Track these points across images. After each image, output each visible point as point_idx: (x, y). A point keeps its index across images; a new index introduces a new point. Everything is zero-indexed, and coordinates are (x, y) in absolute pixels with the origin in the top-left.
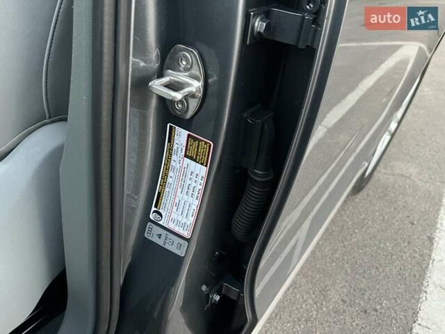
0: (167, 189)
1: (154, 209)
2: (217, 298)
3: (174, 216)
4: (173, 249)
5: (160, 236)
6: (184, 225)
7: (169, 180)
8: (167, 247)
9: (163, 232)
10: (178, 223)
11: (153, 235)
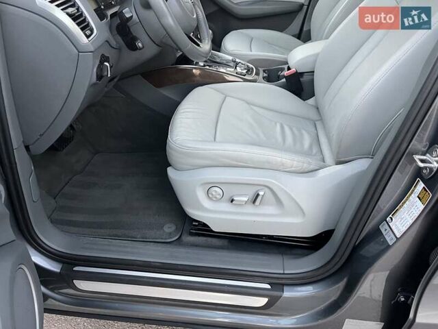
0: (401, 209)
1: (391, 216)
2: (403, 299)
3: (397, 223)
4: (388, 239)
5: (386, 230)
6: (399, 230)
7: (405, 205)
8: (386, 237)
9: (389, 229)
10: (397, 228)
11: (383, 228)
